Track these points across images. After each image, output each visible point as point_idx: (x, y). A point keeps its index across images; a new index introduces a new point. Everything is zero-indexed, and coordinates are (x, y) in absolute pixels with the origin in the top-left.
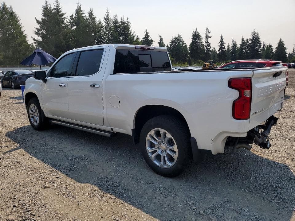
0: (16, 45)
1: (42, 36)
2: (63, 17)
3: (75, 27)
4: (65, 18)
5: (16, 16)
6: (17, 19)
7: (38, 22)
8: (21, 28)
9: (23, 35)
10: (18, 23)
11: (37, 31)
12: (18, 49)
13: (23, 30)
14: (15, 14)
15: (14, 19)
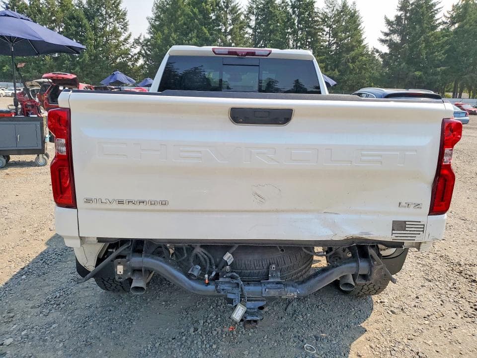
0: (348, 60)
1: (391, 44)
2: (435, 9)
3: (457, 25)
4: (437, 10)
5: (358, 17)
6: (359, 21)
7: (389, 23)
8: (361, 36)
9: (363, 44)
10: (360, 27)
11: (383, 37)
12: (348, 67)
13: (363, 37)
14: (357, 14)
15: (355, 22)
